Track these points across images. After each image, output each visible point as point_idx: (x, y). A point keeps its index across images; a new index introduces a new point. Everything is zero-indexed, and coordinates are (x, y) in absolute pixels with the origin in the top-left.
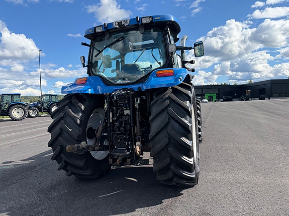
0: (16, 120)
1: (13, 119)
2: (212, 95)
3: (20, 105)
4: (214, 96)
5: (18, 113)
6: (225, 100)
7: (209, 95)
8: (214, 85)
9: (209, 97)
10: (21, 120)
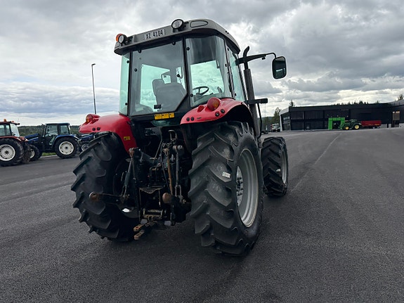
2: (339, 119)
3: (69, 138)
4: (343, 120)
5: (67, 148)
7: (335, 119)
9: (334, 122)
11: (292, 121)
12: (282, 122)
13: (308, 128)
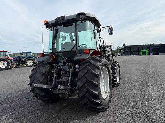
0: (29, 67)
1: (28, 66)
2: (145, 51)
3: (31, 58)
4: (147, 51)
5: (30, 62)
6: (154, 54)
7: (143, 51)
8: (145, 45)
9: (143, 52)
10: (32, 67)
11: (125, 52)
12: (121, 52)
13: (132, 54)
